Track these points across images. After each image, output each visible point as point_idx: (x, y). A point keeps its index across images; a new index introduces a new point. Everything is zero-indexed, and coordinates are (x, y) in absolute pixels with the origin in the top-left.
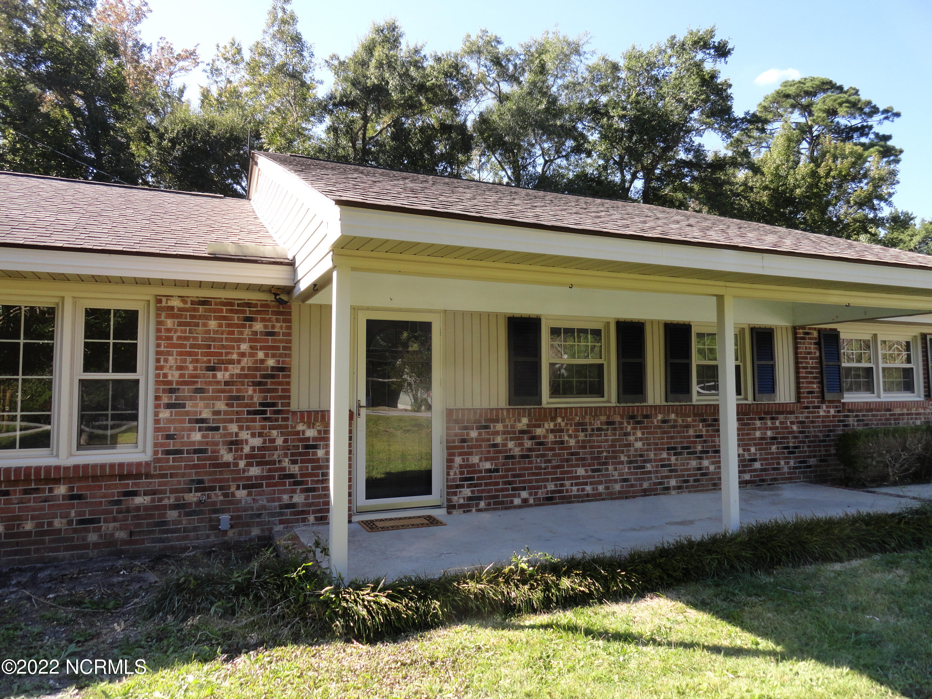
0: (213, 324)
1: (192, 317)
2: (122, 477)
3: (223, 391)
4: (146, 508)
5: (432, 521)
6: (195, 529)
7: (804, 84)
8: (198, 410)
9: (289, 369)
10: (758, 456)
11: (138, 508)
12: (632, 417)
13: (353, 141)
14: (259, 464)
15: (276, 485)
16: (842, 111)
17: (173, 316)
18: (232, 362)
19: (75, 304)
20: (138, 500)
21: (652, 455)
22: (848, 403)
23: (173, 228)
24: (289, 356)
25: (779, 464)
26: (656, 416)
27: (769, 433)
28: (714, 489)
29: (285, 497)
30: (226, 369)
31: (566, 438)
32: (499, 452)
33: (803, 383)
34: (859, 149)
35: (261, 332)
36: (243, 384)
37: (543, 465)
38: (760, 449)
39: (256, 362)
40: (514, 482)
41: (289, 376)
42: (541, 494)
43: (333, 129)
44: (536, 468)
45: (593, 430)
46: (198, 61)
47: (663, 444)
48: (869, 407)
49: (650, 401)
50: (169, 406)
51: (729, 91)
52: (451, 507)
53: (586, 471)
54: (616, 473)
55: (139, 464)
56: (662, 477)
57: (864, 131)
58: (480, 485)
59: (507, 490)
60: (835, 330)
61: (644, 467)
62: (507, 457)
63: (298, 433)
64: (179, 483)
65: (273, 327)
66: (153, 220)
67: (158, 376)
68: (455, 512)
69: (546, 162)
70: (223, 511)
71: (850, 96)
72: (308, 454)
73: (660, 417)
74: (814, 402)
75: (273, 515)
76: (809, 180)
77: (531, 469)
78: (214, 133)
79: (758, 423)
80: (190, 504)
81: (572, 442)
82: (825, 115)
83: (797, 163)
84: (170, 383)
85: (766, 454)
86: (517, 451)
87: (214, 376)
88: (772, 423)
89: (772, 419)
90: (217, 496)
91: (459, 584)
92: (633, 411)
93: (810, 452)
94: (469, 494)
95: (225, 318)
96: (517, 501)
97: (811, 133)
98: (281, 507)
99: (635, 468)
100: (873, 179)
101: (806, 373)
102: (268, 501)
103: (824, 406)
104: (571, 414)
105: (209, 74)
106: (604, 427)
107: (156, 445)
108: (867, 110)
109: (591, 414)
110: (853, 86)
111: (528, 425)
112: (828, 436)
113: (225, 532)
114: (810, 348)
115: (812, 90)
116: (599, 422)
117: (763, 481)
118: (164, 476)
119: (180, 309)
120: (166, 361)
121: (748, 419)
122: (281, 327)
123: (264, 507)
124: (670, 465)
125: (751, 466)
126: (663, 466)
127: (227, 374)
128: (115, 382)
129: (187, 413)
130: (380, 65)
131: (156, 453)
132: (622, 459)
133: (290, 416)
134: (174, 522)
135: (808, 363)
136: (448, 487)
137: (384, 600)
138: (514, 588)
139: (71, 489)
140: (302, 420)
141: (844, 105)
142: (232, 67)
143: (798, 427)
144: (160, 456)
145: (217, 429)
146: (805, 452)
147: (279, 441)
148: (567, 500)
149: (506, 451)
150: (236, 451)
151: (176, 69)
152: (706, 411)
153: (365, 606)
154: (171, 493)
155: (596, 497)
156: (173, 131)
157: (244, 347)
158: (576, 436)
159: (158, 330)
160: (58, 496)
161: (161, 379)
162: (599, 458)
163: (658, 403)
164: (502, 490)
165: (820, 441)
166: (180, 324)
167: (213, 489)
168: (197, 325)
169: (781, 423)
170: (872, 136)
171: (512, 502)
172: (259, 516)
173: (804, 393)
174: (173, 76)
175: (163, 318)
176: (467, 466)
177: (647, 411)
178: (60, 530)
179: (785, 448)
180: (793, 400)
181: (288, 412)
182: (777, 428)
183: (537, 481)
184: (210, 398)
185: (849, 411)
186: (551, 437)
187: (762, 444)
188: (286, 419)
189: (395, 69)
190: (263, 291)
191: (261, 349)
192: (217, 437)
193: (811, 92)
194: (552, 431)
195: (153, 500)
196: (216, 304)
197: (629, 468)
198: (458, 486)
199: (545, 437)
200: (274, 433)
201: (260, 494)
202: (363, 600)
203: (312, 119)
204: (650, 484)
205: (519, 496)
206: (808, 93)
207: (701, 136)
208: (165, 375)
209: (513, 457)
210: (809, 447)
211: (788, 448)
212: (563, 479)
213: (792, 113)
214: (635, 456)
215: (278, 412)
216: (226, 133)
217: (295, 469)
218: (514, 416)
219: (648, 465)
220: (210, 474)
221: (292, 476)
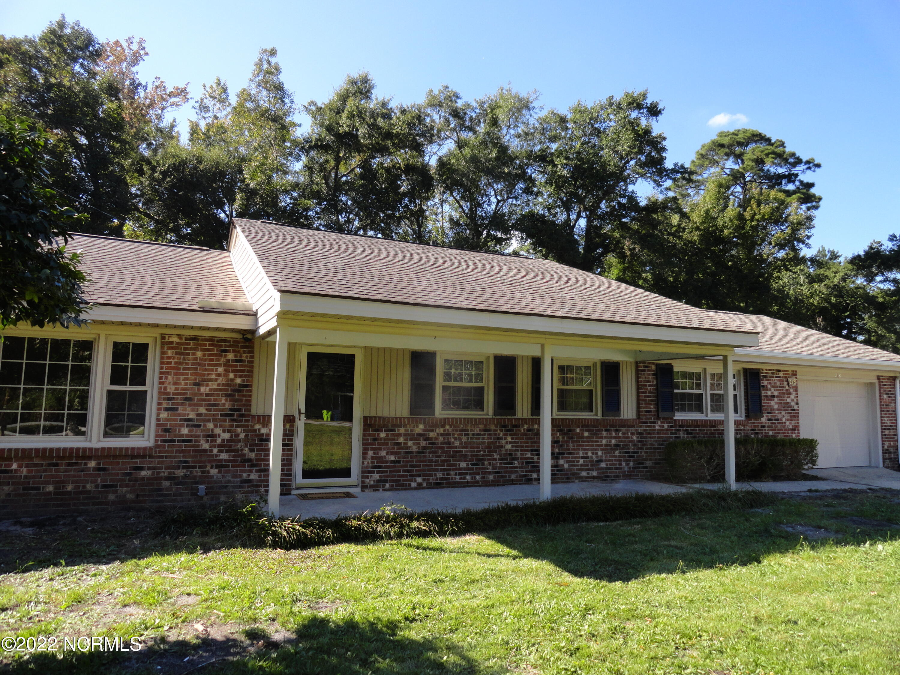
0: (199, 354)
1: (185, 349)
2: (133, 457)
3: (204, 400)
4: (148, 479)
5: (348, 495)
6: (181, 494)
7: (737, 135)
8: (187, 412)
9: (251, 386)
10: (604, 458)
11: (143, 478)
12: (504, 426)
13: (326, 178)
14: (227, 451)
15: (239, 466)
16: (768, 161)
17: (172, 348)
18: (211, 380)
19: (106, 339)
20: (143, 473)
21: (519, 454)
22: (679, 420)
23: (173, 283)
24: (252, 377)
25: (621, 464)
26: (523, 426)
27: (613, 441)
28: (568, 482)
29: (245, 475)
30: (207, 385)
31: (453, 440)
32: (402, 448)
33: (642, 404)
34: (781, 196)
35: (232, 360)
36: (218, 395)
37: (434, 459)
38: (605, 453)
39: (228, 380)
40: (412, 471)
41: (251, 391)
42: (432, 480)
43: (309, 168)
44: (429, 461)
45: (473, 435)
46: (187, 97)
47: (527, 446)
48: (696, 423)
49: (519, 415)
50: (167, 409)
51: (664, 143)
52: (364, 487)
53: (467, 465)
54: (490, 467)
55: (145, 449)
56: (526, 471)
57: (791, 178)
58: (386, 472)
59: (407, 476)
60: (670, 364)
61: (512, 463)
62: (407, 453)
63: (255, 430)
64: (172, 462)
65: (241, 356)
66: (159, 276)
67: (160, 388)
68: (367, 490)
69: (499, 201)
70: (201, 483)
71: (776, 147)
72: (262, 445)
73: (526, 427)
74: (651, 419)
75: (235, 487)
76: (736, 222)
77: (425, 461)
78: (202, 167)
79: (604, 434)
80: (178, 477)
81: (457, 443)
82: (753, 164)
83: (726, 206)
84: (169, 393)
85: (611, 457)
86: (414, 448)
87: (199, 390)
88: (616, 434)
89: (617, 430)
90: (197, 472)
91: (346, 521)
92: (505, 421)
93: (646, 456)
94: (378, 478)
95: (208, 350)
96: (414, 485)
97: (744, 178)
98: (242, 482)
99: (505, 464)
100: (792, 223)
101: (645, 396)
102: (233, 477)
103: (659, 422)
104: (457, 423)
105: (197, 111)
106: (482, 433)
107: (157, 436)
108: (792, 160)
109: (472, 423)
110: (780, 139)
111: (424, 430)
112: (662, 445)
113: (202, 497)
114: (649, 378)
115: (743, 141)
116: (478, 429)
117: (608, 477)
118: (162, 457)
119: (177, 343)
120: (166, 378)
121: (596, 430)
122: (247, 357)
123: (229, 482)
124: (533, 463)
125: (598, 465)
126: (527, 463)
127: (208, 388)
128: (130, 391)
129: (179, 415)
130: (351, 116)
131: (156, 441)
132: (495, 457)
133: (250, 418)
134: (167, 489)
135: (647, 389)
136: (363, 472)
137: (298, 527)
138: (381, 525)
139: (99, 464)
140: (259, 422)
141: (770, 156)
142: (218, 105)
143: (638, 437)
144: (159, 443)
145: (199, 426)
146: (643, 456)
147: (242, 436)
148: (452, 485)
149: (407, 448)
150: (212, 441)
151: (168, 105)
152: (562, 423)
153: (286, 530)
154: (165, 469)
155: (474, 484)
156: (164, 165)
157: (220, 370)
158: (460, 439)
159: (162, 358)
160: (90, 468)
161: (163, 391)
162: (477, 455)
163: (525, 416)
164: (403, 476)
165: (655, 448)
166: (177, 354)
167: (194, 467)
168: (188, 354)
169: (623, 434)
170: (797, 183)
171: (410, 485)
172: (226, 487)
173: (642, 411)
174: (165, 111)
175: (165, 350)
176: (377, 458)
177: (515, 422)
178: (90, 491)
179: (626, 453)
180: (635, 417)
181: (249, 415)
182: (620, 437)
183: (429, 470)
184: (195, 405)
185: (680, 426)
186: (441, 439)
187: (607, 449)
188: (247, 421)
189: (364, 119)
190: (236, 332)
191: (232, 372)
192: (198, 432)
193: (743, 143)
194: (442, 435)
195: (153, 474)
196: (202, 340)
197: (501, 464)
198: (369, 472)
199: (436, 439)
200: (239, 430)
201: (227, 472)
202: (285, 527)
203: (290, 158)
204: (517, 476)
205: (415, 481)
206: (740, 144)
207: (634, 184)
208: (165, 388)
209: (411, 452)
210: (646, 452)
211: (629, 452)
212: (449, 470)
213: (727, 160)
214: (505, 455)
215: (242, 416)
216: (212, 167)
217: (253, 455)
218: (413, 423)
219: (516, 462)
220: (193, 457)
221: (250, 460)
